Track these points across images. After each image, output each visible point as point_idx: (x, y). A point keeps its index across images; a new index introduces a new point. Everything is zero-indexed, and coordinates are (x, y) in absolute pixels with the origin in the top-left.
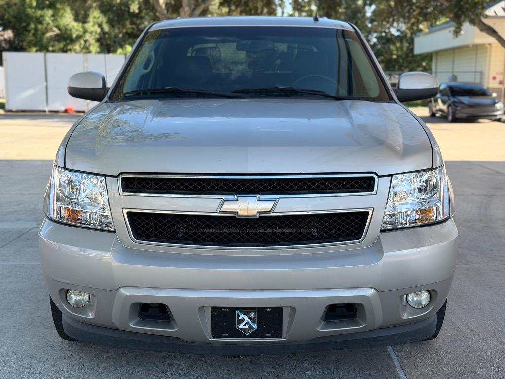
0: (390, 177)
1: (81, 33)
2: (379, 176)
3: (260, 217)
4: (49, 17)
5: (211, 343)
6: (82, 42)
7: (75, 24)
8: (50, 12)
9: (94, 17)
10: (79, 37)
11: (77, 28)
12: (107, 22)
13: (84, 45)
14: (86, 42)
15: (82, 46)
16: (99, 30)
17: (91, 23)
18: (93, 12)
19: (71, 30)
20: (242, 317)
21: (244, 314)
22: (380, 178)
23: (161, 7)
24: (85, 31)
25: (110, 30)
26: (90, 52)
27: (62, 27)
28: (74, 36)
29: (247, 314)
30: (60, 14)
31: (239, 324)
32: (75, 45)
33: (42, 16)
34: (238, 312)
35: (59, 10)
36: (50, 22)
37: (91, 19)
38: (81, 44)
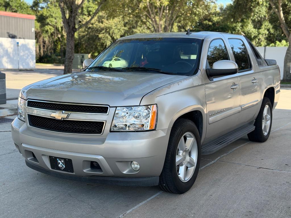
0: (115, 108)
1: (256, 35)
2: (110, 107)
3: (63, 120)
4: (239, 27)
5: (51, 170)
6: (257, 40)
7: (254, 30)
8: (240, 24)
9: (265, 26)
10: (255, 37)
11: (254, 32)
12: (273, 28)
13: (258, 42)
14: (259, 39)
15: (257, 42)
16: (267, 33)
17: (264, 29)
18: (265, 22)
19: (251, 33)
20: (59, 161)
21: (60, 160)
22: (110, 108)
23: (282, 19)
24: (259, 34)
25: (274, 32)
26: (261, 45)
27: (246, 32)
28: (253, 36)
29: (61, 160)
30: (246, 25)
31: (59, 164)
32: (253, 42)
33: (235, 26)
34: (58, 159)
35: (245, 22)
36: (240, 29)
37: (263, 27)
38: (256, 41)
